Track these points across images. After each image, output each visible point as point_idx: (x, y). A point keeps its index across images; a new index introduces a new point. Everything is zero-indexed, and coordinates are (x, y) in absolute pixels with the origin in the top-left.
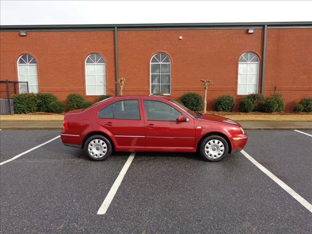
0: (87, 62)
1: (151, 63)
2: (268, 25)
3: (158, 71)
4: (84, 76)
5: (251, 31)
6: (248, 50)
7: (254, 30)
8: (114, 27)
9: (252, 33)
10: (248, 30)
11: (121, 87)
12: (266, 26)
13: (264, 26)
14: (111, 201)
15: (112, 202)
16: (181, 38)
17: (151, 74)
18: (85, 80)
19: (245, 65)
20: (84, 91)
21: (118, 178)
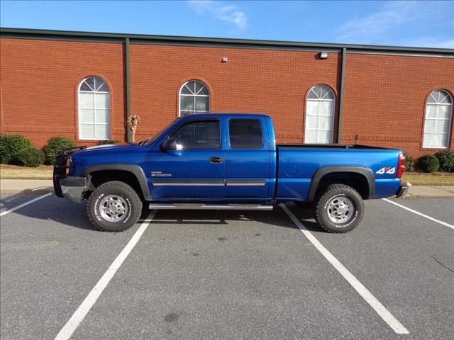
0: (82, 89)
1: (180, 95)
2: (348, 49)
3: (190, 106)
4: (75, 110)
5: (324, 55)
6: (320, 82)
7: (328, 54)
8: (124, 39)
9: (325, 58)
10: (320, 54)
11: (133, 128)
12: (345, 49)
13: (342, 49)
14: (84, 316)
15: (86, 318)
16: (225, 59)
17: (180, 110)
18: (77, 117)
19: (316, 103)
20: (76, 134)
21: (104, 275)
